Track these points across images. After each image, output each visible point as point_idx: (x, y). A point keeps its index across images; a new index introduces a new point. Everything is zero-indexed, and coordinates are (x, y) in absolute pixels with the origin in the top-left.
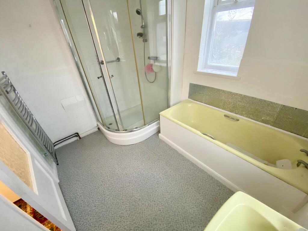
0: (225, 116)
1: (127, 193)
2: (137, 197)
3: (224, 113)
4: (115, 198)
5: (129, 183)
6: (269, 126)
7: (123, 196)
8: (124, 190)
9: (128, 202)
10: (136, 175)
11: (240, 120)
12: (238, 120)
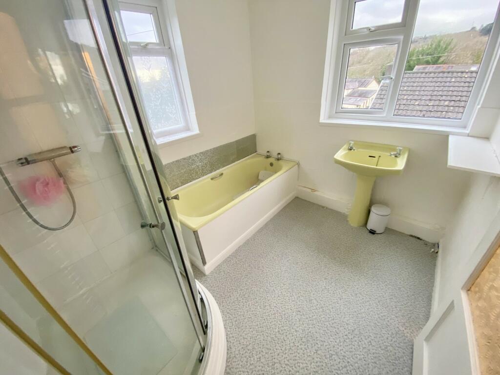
0: (212, 179)
1: (327, 297)
2: (324, 283)
3: (209, 177)
4: (341, 314)
5: (312, 300)
6: (236, 162)
7: (334, 303)
8: (324, 304)
9: (337, 293)
10: (294, 294)
11: (224, 172)
12: (222, 174)
